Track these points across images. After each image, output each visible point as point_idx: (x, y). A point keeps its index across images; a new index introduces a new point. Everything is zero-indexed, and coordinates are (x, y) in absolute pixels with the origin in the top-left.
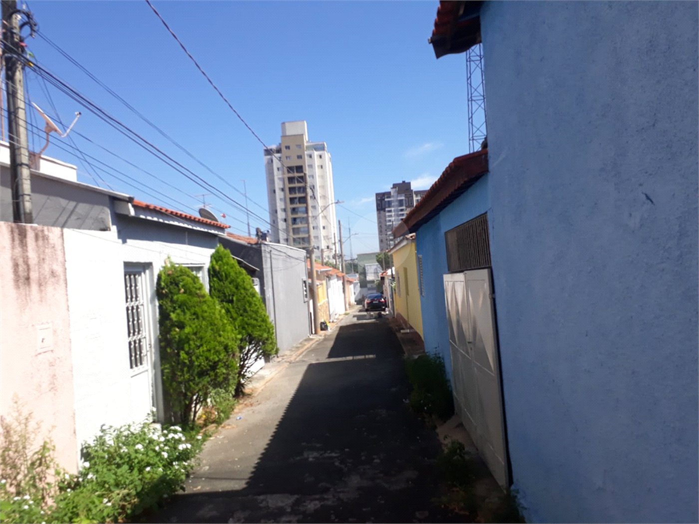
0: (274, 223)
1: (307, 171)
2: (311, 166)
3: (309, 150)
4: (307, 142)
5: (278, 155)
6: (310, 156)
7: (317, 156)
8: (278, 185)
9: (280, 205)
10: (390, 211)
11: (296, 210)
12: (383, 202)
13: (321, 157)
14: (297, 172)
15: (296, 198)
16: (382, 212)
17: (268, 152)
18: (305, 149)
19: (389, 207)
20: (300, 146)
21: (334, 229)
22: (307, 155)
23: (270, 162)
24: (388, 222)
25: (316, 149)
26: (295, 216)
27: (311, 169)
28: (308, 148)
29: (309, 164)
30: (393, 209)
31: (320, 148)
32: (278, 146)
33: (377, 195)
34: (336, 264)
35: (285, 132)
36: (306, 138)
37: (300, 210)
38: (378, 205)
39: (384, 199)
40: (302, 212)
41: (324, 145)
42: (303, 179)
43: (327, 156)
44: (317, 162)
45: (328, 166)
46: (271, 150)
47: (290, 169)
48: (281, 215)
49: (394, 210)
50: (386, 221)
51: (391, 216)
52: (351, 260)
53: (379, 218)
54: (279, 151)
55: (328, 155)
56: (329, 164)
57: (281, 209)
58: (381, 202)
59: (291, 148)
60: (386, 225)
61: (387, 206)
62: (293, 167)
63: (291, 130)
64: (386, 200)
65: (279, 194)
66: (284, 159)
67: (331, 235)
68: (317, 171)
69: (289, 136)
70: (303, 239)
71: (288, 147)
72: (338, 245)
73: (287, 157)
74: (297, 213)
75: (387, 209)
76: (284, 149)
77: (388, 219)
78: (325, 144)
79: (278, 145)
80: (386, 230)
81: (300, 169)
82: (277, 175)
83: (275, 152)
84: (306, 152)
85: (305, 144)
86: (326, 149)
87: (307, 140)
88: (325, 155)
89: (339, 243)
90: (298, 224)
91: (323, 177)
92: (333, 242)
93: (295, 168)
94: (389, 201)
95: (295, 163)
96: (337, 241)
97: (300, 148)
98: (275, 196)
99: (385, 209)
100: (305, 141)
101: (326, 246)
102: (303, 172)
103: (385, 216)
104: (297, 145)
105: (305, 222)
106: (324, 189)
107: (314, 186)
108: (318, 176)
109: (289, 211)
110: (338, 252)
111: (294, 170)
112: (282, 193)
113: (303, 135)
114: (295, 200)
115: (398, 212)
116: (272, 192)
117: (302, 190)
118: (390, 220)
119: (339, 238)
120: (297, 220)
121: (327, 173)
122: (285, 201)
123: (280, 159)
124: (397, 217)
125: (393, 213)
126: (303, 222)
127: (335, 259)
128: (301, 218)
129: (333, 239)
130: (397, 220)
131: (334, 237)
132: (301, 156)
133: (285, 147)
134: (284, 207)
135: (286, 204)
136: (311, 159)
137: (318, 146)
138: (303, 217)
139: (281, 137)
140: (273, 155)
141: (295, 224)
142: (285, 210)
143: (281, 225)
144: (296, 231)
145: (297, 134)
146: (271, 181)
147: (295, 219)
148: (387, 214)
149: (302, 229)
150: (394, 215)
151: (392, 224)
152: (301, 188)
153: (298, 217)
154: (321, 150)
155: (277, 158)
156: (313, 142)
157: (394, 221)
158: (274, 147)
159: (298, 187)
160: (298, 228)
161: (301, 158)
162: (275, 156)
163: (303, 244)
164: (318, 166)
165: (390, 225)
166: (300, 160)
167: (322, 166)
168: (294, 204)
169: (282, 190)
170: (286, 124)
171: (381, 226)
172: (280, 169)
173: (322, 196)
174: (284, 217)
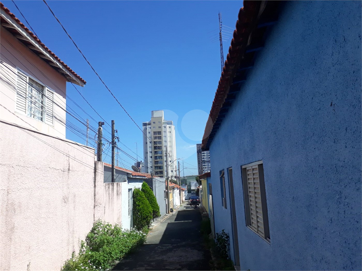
0: (146, 158)
1: (163, 134)
2: (165, 132)
3: (164, 124)
4: (164, 120)
5: (150, 126)
6: (165, 127)
7: (168, 127)
8: (149, 140)
9: (149, 150)
11: (157, 152)
13: (170, 127)
14: (158, 134)
16: (200, 153)
17: (145, 125)
18: (163, 124)
20: (160, 122)
21: (176, 164)
22: (163, 126)
23: (145, 129)
24: (203, 159)
25: (168, 124)
26: (156, 155)
27: (165, 133)
28: (164, 123)
29: (164, 131)
31: (171, 123)
34: (176, 181)
35: (153, 115)
36: (163, 118)
37: (159, 152)
38: (198, 150)
41: (172, 122)
42: (160, 138)
43: (173, 127)
44: (168, 130)
45: (174, 132)
47: (155, 133)
48: (149, 155)
49: (206, 153)
50: (202, 158)
51: (204, 156)
52: (184, 177)
53: (198, 157)
54: (150, 124)
55: (173, 126)
56: (174, 130)
57: (150, 152)
58: (200, 148)
59: (156, 123)
62: (156, 132)
63: (156, 115)
65: (149, 145)
66: (152, 128)
67: (174, 167)
68: (168, 134)
69: (155, 117)
70: (160, 166)
71: (154, 123)
72: (177, 172)
73: (153, 127)
74: (157, 154)
76: (152, 123)
77: (202, 157)
79: (150, 121)
80: (202, 163)
81: (160, 133)
82: (148, 135)
83: (148, 125)
84: (163, 125)
85: (163, 121)
86: (172, 124)
87: (164, 119)
89: (178, 171)
90: (158, 159)
91: (171, 137)
92: (175, 170)
93: (157, 132)
95: (157, 130)
96: (177, 170)
97: (160, 123)
98: (147, 145)
99: (201, 152)
100: (163, 120)
101: (171, 171)
102: (161, 134)
103: (201, 156)
104: (159, 122)
105: (161, 158)
106: (171, 142)
107: (166, 141)
108: (169, 136)
109: (153, 152)
110: (177, 175)
111: (157, 133)
112: (150, 144)
113: (162, 117)
114: (157, 147)
115: (208, 154)
116: (146, 143)
117: (160, 143)
118: (204, 158)
119: (178, 169)
120: (157, 157)
121: (173, 135)
122: (152, 148)
123: (150, 128)
124: (207, 156)
125: (205, 154)
126: (160, 159)
127: (176, 178)
128: (159, 156)
129: (175, 169)
130: (208, 158)
131: (176, 168)
132: (161, 127)
133: (153, 123)
134: (151, 151)
135: (152, 150)
136: (165, 128)
137: (169, 123)
138: (160, 156)
139: (151, 117)
140: (147, 126)
141: (156, 159)
142: (151, 152)
143: (149, 159)
144: (156, 162)
145: (159, 116)
146: (145, 138)
147: (156, 157)
148: (202, 155)
149: (159, 162)
150: (206, 155)
151: (205, 160)
152: (159, 142)
153: (158, 156)
154: (170, 125)
155: (149, 127)
156: (166, 121)
157: (206, 158)
158: (147, 122)
159: (158, 141)
160: (158, 161)
161: (161, 128)
162: (148, 126)
163: (159, 169)
164: (168, 132)
165: (204, 160)
166: (160, 128)
167: (170, 132)
168: (156, 149)
169: (151, 142)
170: (154, 111)
171: (199, 161)
172: (150, 133)
173: (170, 146)
174: (151, 156)
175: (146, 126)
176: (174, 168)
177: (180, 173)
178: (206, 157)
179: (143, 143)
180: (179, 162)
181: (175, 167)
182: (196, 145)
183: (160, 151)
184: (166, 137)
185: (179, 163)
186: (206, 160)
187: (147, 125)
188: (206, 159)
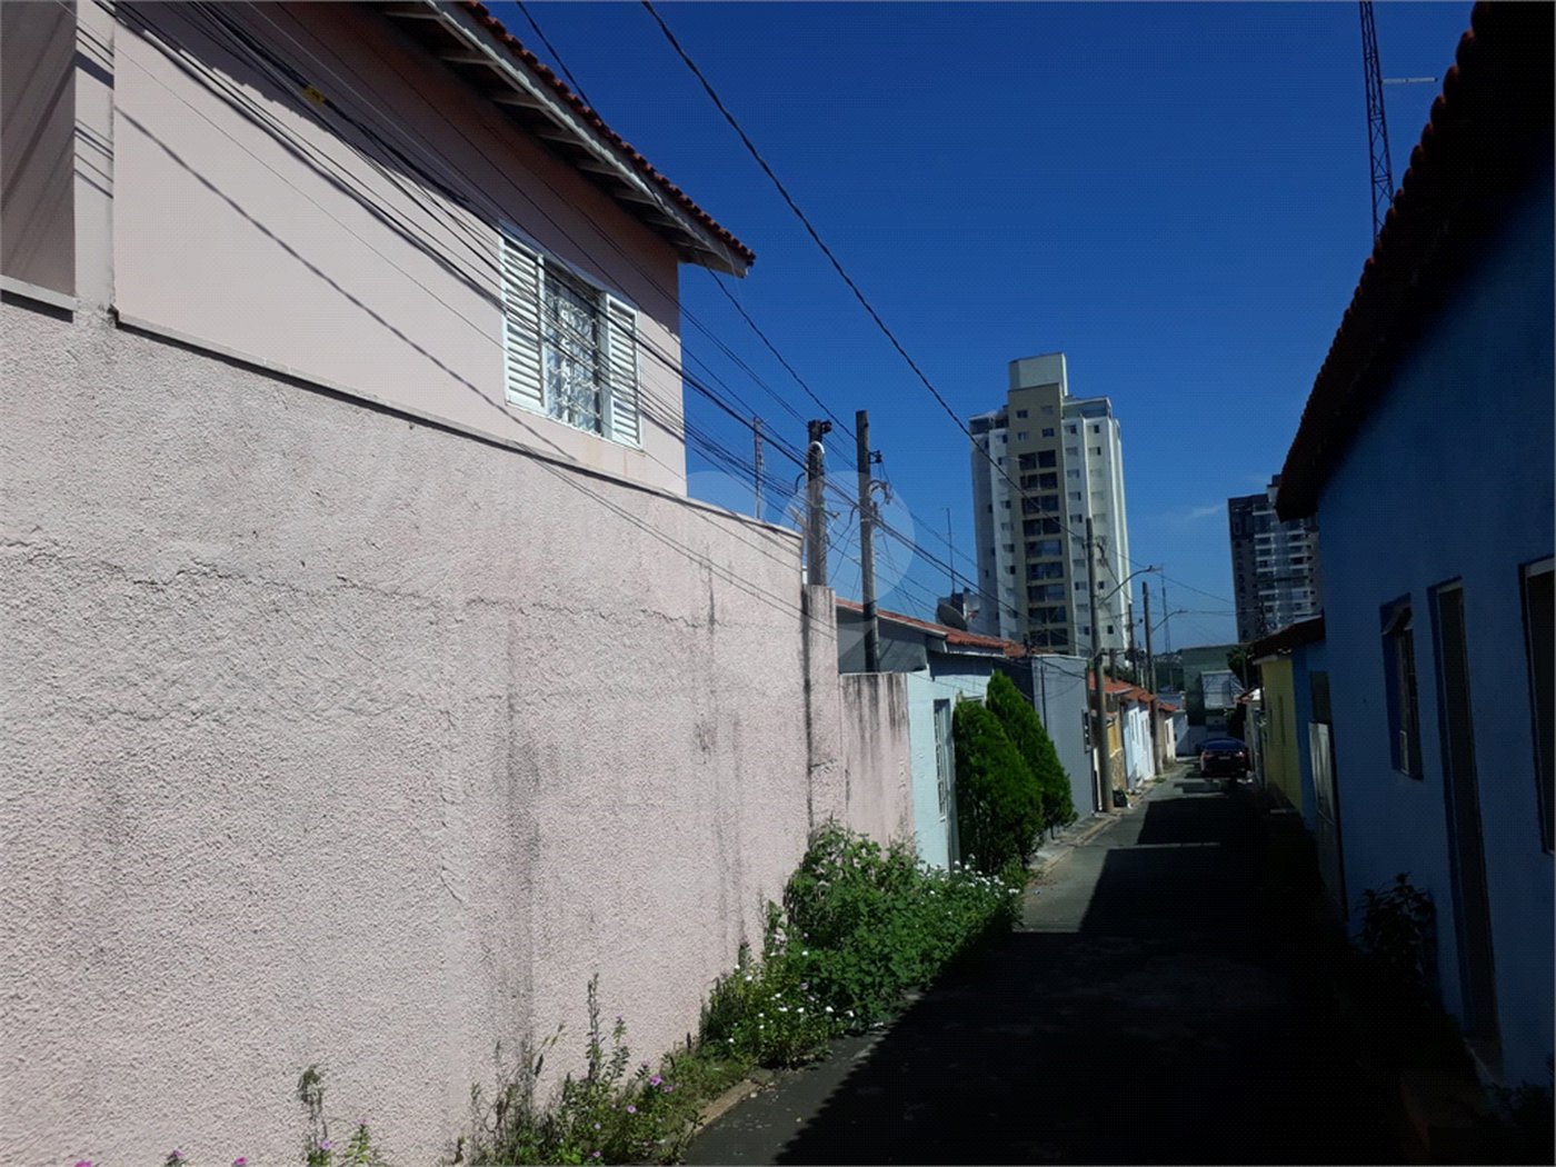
0: (988, 573)
1: (1066, 462)
2: (1075, 451)
3: (1069, 417)
4: (1068, 398)
5: (1002, 431)
6: (1073, 429)
7: (1088, 427)
8: (998, 493)
9: (1001, 538)
10: (1266, 541)
11: (1038, 547)
12: (1248, 518)
13: (1097, 429)
14: (1042, 466)
15: (1037, 521)
16: (1245, 542)
17: (981, 426)
18: (1062, 415)
19: (1263, 530)
20: (1051, 409)
22: (1066, 427)
23: (983, 445)
24: (1261, 567)
25: (1087, 414)
26: (1033, 561)
27: (1074, 457)
28: (1068, 412)
29: (1069, 446)
30: (1273, 535)
31: (1098, 410)
32: (1000, 412)
33: (1232, 502)
34: (1134, 671)
35: (1018, 381)
36: (1065, 390)
37: (1047, 546)
38: (1234, 528)
39: (1250, 513)
40: (1052, 551)
41: (1106, 401)
42: (1051, 480)
43: (1111, 426)
44: (1088, 440)
45: (1114, 446)
46: (987, 420)
47: (1026, 460)
48: (1003, 559)
49: (1276, 539)
50: (1254, 563)
51: (1267, 552)
52: (1168, 653)
53: (1237, 557)
54: (1002, 422)
55: (1114, 423)
56: (1115, 442)
57: (1004, 546)
58: (1243, 520)
59: (1029, 414)
60: (1254, 574)
61: (1257, 529)
62: (1033, 454)
63: (1030, 377)
64: (1254, 514)
65: (1000, 515)
66: (1013, 438)
67: (1120, 609)
68: (1089, 461)
69: (1025, 389)
70: (1052, 610)
71: (1023, 414)
72: (1140, 631)
73: (1020, 435)
74: (1039, 554)
75: (1256, 536)
76: (1014, 419)
77: (1259, 559)
78: (1108, 401)
79: (1001, 408)
80: (1255, 586)
81: (1049, 458)
82: (997, 473)
83: (994, 425)
84: (1063, 421)
85: (1062, 404)
86: (1109, 411)
87: (1066, 394)
88: (1107, 425)
90: (1042, 578)
91: (1102, 474)
92: (1127, 623)
93: (1037, 456)
94: (1261, 517)
95: (1039, 445)
96: (1135, 621)
97: (1052, 412)
98: (992, 517)
99: (1252, 535)
100: (1062, 397)
101: (1106, 629)
102: (1054, 465)
103: (1253, 552)
104: (1043, 408)
105: (1058, 574)
106: (1103, 499)
107: (1079, 494)
108: (1091, 471)
109: (1020, 548)
110: (1137, 646)
111: (1034, 460)
112: (1007, 512)
113: (1057, 385)
114: (1036, 526)
115: (1287, 542)
116: (986, 510)
117: (1052, 503)
118: (1266, 562)
119: (1143, 616)
120: (1040, 569)
121: (1110, 463)
122: (1013, 528)
123: (1005, 439)
124: (1284, 553)
125: (1273, 546)
126: (1052, 575)
127: (1132, 660)
128: (1046, 564)
129: (1126, 618)
130: (1286, 562)
131: (1130, 613)
132: (1052, 430)
133: (1016, 416)
134: (1009, 542)
135: (1014, 536)
136: (1074, 435)
137: (1094, 407)
138: (1053, 564)
139: (1009, 392)
140: (991, 432)
141: (1035, 577)
142: (1012, 548)
143: (1004, 580)
144: (1035, 593)
145: (1044, 383)
146: (983, 488)
147: (1035, 567)
148: (1258, 548)
149: (1050, 590)
150: (1276, 549)
151: (1272, 572)
152: (1046, 499)
153: (1042, 564)
154: (1099, 416)
155: (998, 437)
156: (1079, 399)
157: (1277, 563)
158: (992, 414)
159: (1043, 498)
160: (1042, 587)
161: (1052, 435)
162: (994, 434)
163: (1051, 622)
164: (1090, 450)
165: (1265, 574)
166: (1050, 438)
167: (1099, 449)
168: (1033, 533)
169: (1008, 504)
170: (1020, 362)
171: (1241, 576)
172: (1003, 462)
173: (1098, 515)
174: (1011, 564)
175: (987, 432)
176: (1121, 616)
177: (1152, 636)
178: (1274, 557)
179: (975, 509)
180: (1144, 585)
181: (1124, 611)
182: (1225, 505)
183: (1051, 541)
184: (1078, 476)
185: (1148, 589)
186: (1278, 572)
187: (991, 428)
188: (1275, 569)
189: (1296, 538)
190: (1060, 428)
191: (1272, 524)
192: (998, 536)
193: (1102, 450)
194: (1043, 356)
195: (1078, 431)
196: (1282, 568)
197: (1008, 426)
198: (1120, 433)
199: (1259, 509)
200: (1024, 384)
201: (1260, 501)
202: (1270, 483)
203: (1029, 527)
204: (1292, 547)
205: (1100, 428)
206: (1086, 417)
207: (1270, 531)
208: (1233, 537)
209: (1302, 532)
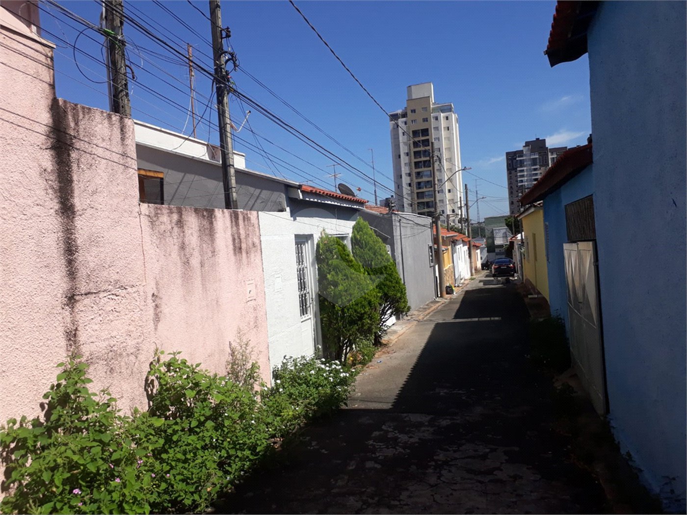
0: (399, 186)
1: (433, 134)
2: (437, 128)
3: (435, 112)
4: (434, 104)
5: (404, 119)
6: (437, 118)
7: (443, 117)
8: (403, 149)
9: (405, 170)
10: (523, 171)
11: (421, 174)
12: (514, 161)
13: (447, 118)
14: (422, 136)
15: (421, 162)
16: (513, 172)
17: (394, 117)
18: (431, 112)
19: (521, 166)
20: (426, 109)
21: (460, 193)
22: (433, 117)
23: (396, 127)
24: (520, 183)
25: (443, 111)
26: (420, 180)
27: (437, 132)
28: (434, 110)
29: (434, 126)
30: (525, 168)
31: (448, 109)
32: (403, 110)
33: (508, 154)
34: (462, 229)
35: (411, 95)
36: (432, 100)
37: (425, 173)
38: (508, 165)
39: (516, 158)
40: (428, 176)
41: (451, 105)
42: (426, 143)
43: (454, 117)
44: (443, 123)
45: (455, 127)
46: (397, 115)
47: (415, 133)
48: (405, 180)
49: (527, 170)
50: (517, 181)
51: (523, 176)
52: (478, 223)
53: (510, 178)
54: (404, 115)
55: (455, 116)
56: (456, 125)
57: (406, 174)
58: (512, 162)
59: (416, 111)
60: (517, 186)
61: (519, 166)
62: (419, 130)
63: (417, 93)
64: (517, 159)
65: (404, 159)
66: (409, 122)
67: (457, 199)
68: (444, 133)
69: (414, 99)
70: (428, 203)
71: (413, 111)
72: (464, 209)
73: (412, 121)
74: (422, 177)
75: (518, 169)
76: (409, 113)
77: (519, 179)
78: (452, 105)
79: (404, 108)
80: (517, 191)
81: (425, 132)
82: (402, 139)
83: (401, 116)
84: (432, 115)
85: (431, 106)
86: (453, 110)
87: (433, 102)
88: (452, 116)
89: (465, 207)
90: (423, 188)
91: (450, 139)
92: (459, 206)
93: (420, 131)
94: (521, 160)
95: (422, 126)
96: (463, 205)
97: (426, 110)
98: (400, 160)
99: (516, 169)
100: (431, 103)
101: (451, 211)
102: (428, 135)
103: (516, 176)
104: (423, 108)
105: (430, 186)
106: (450, 151)
107: (439, 149)
108: (445, 138)
109: (414, 175)
110: (464, 216)
111: (419, 133)
112: (407, 158)
113: (429, 97)
114: (420, 164)
115: (531, 171)
116: (398, 157)
117: (427, 153)
118: (522, 180)
119: (465, 203)
120: (422, 184)
121: (453, 134)
122: (410, 165)
123: (406, 123)
124: (530, 177)
125: (525, 173)
126: (428, 187)
127: (461, 223)
128: (425, 182)
129: (459, 203)
130: (531, 180)
131: (461, 201)
132: (427, 119)
133: (410, 111)
134: (408, 172)
135: (411, 169)
136: (437, 121)
137: (445, 108)
138: (428, 182)
139: (407, 100)
140: (399, 120)
141: (420, 188)
142: (410, 175)
143: (406, 190)
144: (420, 195)
145: (423, 96)
146: (396, 146)
147: (419, 183)
148: (519, 174)
149: (427, 194)
150: (527, 175)
151: (525, 185)
152: (425, 151)
153: (423, 182)
154: (448, 112)
155: (402, 122)
156: (438, 104)
157: (527, 181)
158: (399, 111)
159: (423, 151)
160: (423, 192)
161: (427, 121)
162: (401, 121)
163: (427, 208)
164: (444, 128)
165: (522, 185)
166: (426, 122)
167: (448, 128)
168: (419, 168)
169: (407, 154)
170: (412, 87)
171: (511, 187)
172: (405, 133)
173: (448, 159)
174: (409, 182)
175: (398, 120)
176: (457, 202)
177: (469, 211)
178: (526, 178)
179: (393, 157)
180: (466, 185)
181: (459, 200)
183: (426, 171)
184: (439, 140)
185: (468, 186)
186: (528, 185)
187: (399, 118)
188: (526, 183)
189: (535, 170)
190: (431, 117)
191: (525, 163)
192: (403, 169)
193: (449, 128)
194: (422, 84)
195: (439, 119)
196: (529, 183)
197: (407, 117)
198: (457, 121)
199: (519, 157)
200: (414, 97)
201: (520, 153)
202: (524, 145)
203: (417, 165)
204: (534, 174)
205: (449, 118)
206: (442, 113)
207: (524, 166)
208: (508, 169)
209: (538, 167)
